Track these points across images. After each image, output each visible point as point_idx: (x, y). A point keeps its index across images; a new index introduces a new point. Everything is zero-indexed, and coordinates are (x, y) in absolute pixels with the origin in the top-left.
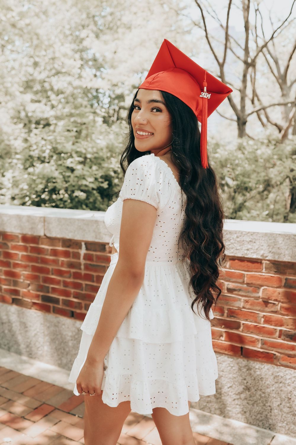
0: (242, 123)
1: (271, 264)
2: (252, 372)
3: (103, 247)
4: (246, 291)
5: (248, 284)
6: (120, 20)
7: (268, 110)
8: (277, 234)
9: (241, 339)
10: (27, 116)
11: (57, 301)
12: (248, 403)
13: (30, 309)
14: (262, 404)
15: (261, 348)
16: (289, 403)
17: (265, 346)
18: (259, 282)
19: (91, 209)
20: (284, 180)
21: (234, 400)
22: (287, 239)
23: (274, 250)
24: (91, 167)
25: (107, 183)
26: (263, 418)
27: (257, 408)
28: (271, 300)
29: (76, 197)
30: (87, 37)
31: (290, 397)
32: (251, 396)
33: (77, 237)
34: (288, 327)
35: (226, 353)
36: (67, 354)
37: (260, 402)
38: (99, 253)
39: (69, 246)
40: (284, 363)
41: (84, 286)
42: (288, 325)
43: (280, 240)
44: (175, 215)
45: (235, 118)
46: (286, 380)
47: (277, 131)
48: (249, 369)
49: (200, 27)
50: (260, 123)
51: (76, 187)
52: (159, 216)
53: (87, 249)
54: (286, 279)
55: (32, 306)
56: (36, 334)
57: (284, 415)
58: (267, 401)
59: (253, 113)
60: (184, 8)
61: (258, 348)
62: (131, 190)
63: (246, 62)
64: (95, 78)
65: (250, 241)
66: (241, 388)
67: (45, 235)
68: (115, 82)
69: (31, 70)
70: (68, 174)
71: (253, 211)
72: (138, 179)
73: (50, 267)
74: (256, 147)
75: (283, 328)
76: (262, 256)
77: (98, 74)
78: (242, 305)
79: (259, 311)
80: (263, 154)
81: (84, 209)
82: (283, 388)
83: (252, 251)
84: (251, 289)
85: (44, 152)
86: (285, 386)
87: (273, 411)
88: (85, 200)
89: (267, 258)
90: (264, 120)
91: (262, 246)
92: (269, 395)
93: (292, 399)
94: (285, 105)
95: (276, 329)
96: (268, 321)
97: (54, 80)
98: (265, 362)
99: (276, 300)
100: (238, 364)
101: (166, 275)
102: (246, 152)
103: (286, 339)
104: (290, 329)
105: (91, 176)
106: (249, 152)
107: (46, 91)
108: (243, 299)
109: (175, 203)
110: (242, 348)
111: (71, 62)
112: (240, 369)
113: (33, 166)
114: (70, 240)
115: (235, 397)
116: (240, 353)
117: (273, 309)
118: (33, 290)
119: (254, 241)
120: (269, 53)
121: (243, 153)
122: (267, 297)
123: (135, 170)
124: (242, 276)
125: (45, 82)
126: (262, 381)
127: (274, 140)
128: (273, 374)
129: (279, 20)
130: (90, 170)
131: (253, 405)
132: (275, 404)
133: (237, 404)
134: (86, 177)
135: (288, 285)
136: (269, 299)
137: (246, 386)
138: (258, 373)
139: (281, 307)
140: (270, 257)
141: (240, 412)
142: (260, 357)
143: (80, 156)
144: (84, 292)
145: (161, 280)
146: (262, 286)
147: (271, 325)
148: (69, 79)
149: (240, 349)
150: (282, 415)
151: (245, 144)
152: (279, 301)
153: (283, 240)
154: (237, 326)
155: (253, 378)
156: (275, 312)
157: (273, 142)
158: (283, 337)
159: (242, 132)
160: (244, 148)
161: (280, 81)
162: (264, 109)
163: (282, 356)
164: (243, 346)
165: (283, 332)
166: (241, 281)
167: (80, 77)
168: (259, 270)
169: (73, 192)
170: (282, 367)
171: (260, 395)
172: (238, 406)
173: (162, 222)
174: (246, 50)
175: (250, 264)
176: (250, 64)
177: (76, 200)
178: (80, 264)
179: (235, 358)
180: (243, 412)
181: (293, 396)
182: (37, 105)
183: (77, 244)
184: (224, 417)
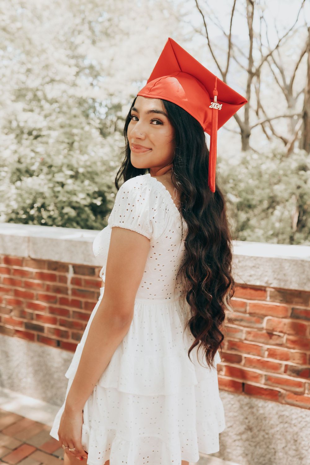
0: (245, 135)
1: (276, 293)
2: (254, 410)
3: (92, 270)
4: (249, 321)
5: (250, 314)
6: (117, 26)
7: (273, 122)
8: (282, 259)
9: (243, 374)
10: (18, 126)
11: (41, 329)
12: (250, 445)
13: (13, 336)
14: (265, 446)
15: (265, 384)
16: (295, 445)
17: (269, 382)
18: (263, 312)
19: (82, 228)
20: (290, 197)
21: (235, 441)
22: (294, 265)
23: (279, 277)
24: (82, 182)
25: (100, 199)
26: (266, 461)
27: (260, 450)
28: (276, 331)
29: (67, 214)
30: (83, 43)
31: (296, 439)
32: (253, 437)
33: (65, 259)
34: (295, 361)
35: (226, 389)
36: (52, 387)
37: (264, 443)
38: (87, 278)
39: (55, 269)
40: (290, 401)
41: (71, 313)
42: (294, 360)
43: (286, 266)
44: (173, 245)
45: (239, 130)
46: (292, 420)
47: (282, 145)
48: (251, 407)
49: (202, 34)
50: (264, 136)
51: (66, 204)
52: (153, 247)
53: (75, 272)
54: (293, 309)
55: (15, 334)
56: (18, 365)
57: (290, 458)
58: (270, 443)
59: (257, 125)
60: (186, 14)
61: (261, 384)
62: (120, 216)
63: (250, 72)
64: (91, 86)
65: (254, 267)
66: (242, 428)
67: (29, 257)
68: (111, 91)
69: (23, 78)
70: (59, 188)
71: (257, 230)
72: (129, 204)
73: (34, 292)
74: (260, 162)
75: (289, 363)
76: (267, 283)
77: (95, 82)
78: (243, 336)
79: (263, 343)
80: (268, 169)
81: (74, 227)
82: (289, 429)
83: (255, 277)
84: (254, 319)
85: (33, 164)
86: (291, 427)
87: (277, 454)
88: (75, 218)
89: (272, 286)
90: (269, 132)
91: (267, 272)
92: (273, 436)
93: (299, 441)
94: (291, 117)
95: (281, 364)
96: (272, 354)
97: (48, 88)
98: (269, 400)
99: (281, 332)
100: (239, 401)
101: (162, 315)
102: (250, 167)
103: (293, 374)
104: (297, 363)
105: (82, 191)
106: (253, 167)
107: (39, 101)
108: (245, 329)
109: (173, 232)
110: (243, 384)
111: (66, 69)
112: (241, 407)
113: (20, 180)
114: (56, 263)
115: (236, 438)
116: (241, 389)
117: (278, 342)
118: (16, 316)
119: (257, 266)
120: (275, 63)
121: (247, 168)
122: (271, 328)
123: (126, 192)
124: (244, 304)
125: (37, 90)
126: (265, 420)
127: (279, 154)
128: (277, 413)
129: (285, 28)
130: (82, 185)
131: (255, 446)
132: (280, 447)
133: (238, 446)
134: (77, 193)
135: (294, 315)
136: (273, 330)
137: (248, 426)
138: (261, 411)
139: (287, 340)
140: (275, 284)
141: (241, 455)
142: (263, 394)
143: (72, 170)
144: (71, 320)
145: (156, 321)
146: (266, 316)
147: (276, 359)
148: (63, 87)
149: (241, 385)
150: (287, 458)
151: (248, 158)
152: (285, 333)
153: (290, 266)
154: (238, 359)
155: (255, 417)
156: (281, 345)
157: (279, 157)
158: (288, 372)
159: (245, 146)
160: (248, 162)
161: (286, 92)
162: (269, 121)
163: (288, 393)
164: (245, 382)
165: (289, 367)
166: (243, 310)
167: (74, 85)
168: (263, 298)
169: (63, 208)
170: (288, 406)
171: (263, 436)
172: (239, 448)
173: (157, 254)
174: (251, 59)
175: (253, 292)
176: (254, 74)
177: (66, 217)
178: (67, 289)
179: (236, 395)
180: (244, 455)
181: (299, 437)
182: (30, 114)
183: (63, 267)
184: (224, 459)
